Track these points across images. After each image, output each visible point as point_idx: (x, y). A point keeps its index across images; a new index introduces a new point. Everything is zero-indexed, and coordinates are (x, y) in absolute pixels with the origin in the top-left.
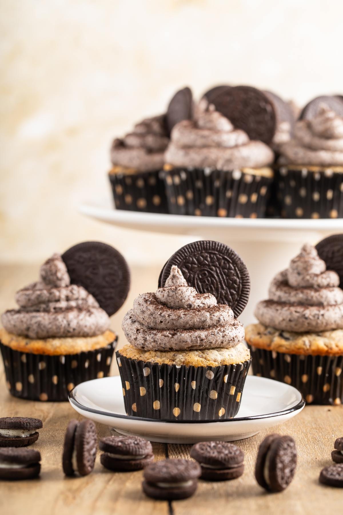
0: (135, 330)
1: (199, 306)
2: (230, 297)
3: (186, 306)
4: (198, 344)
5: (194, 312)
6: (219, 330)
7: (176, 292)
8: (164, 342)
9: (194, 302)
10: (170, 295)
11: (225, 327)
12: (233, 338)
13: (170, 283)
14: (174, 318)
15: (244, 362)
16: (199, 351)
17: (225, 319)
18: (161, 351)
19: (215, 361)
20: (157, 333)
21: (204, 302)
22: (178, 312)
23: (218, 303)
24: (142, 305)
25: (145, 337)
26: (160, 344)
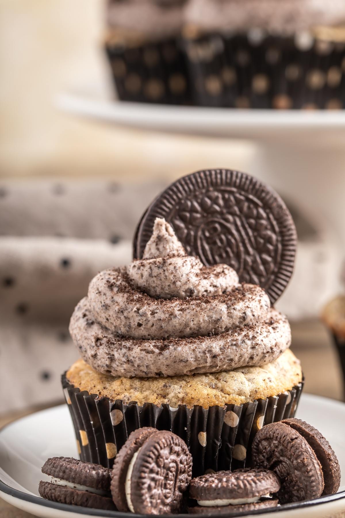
0: (94, 340)
1: (206, 291)
2: (262, 268)
3: (183, 293)
4: (208, 364)
5: (198, 305)
6: (245, 336)
7: (165, 268)
8: (146, 363)
9: (198, 285)
10: (154, 274)
11: (256, 330)
12: (272, 349)
13: (154, 251)
14: (163, 316)
15: (291, 389)
16: (211, 376)
17: (255, 314)
18: (141, 379)
19: (240, 395)
20: (133, 346)
21: (215, 284)
22: (169, 305)
23: (240, 282)
24: (105, 294)
25: (112, 353)
26: (138, 366)
